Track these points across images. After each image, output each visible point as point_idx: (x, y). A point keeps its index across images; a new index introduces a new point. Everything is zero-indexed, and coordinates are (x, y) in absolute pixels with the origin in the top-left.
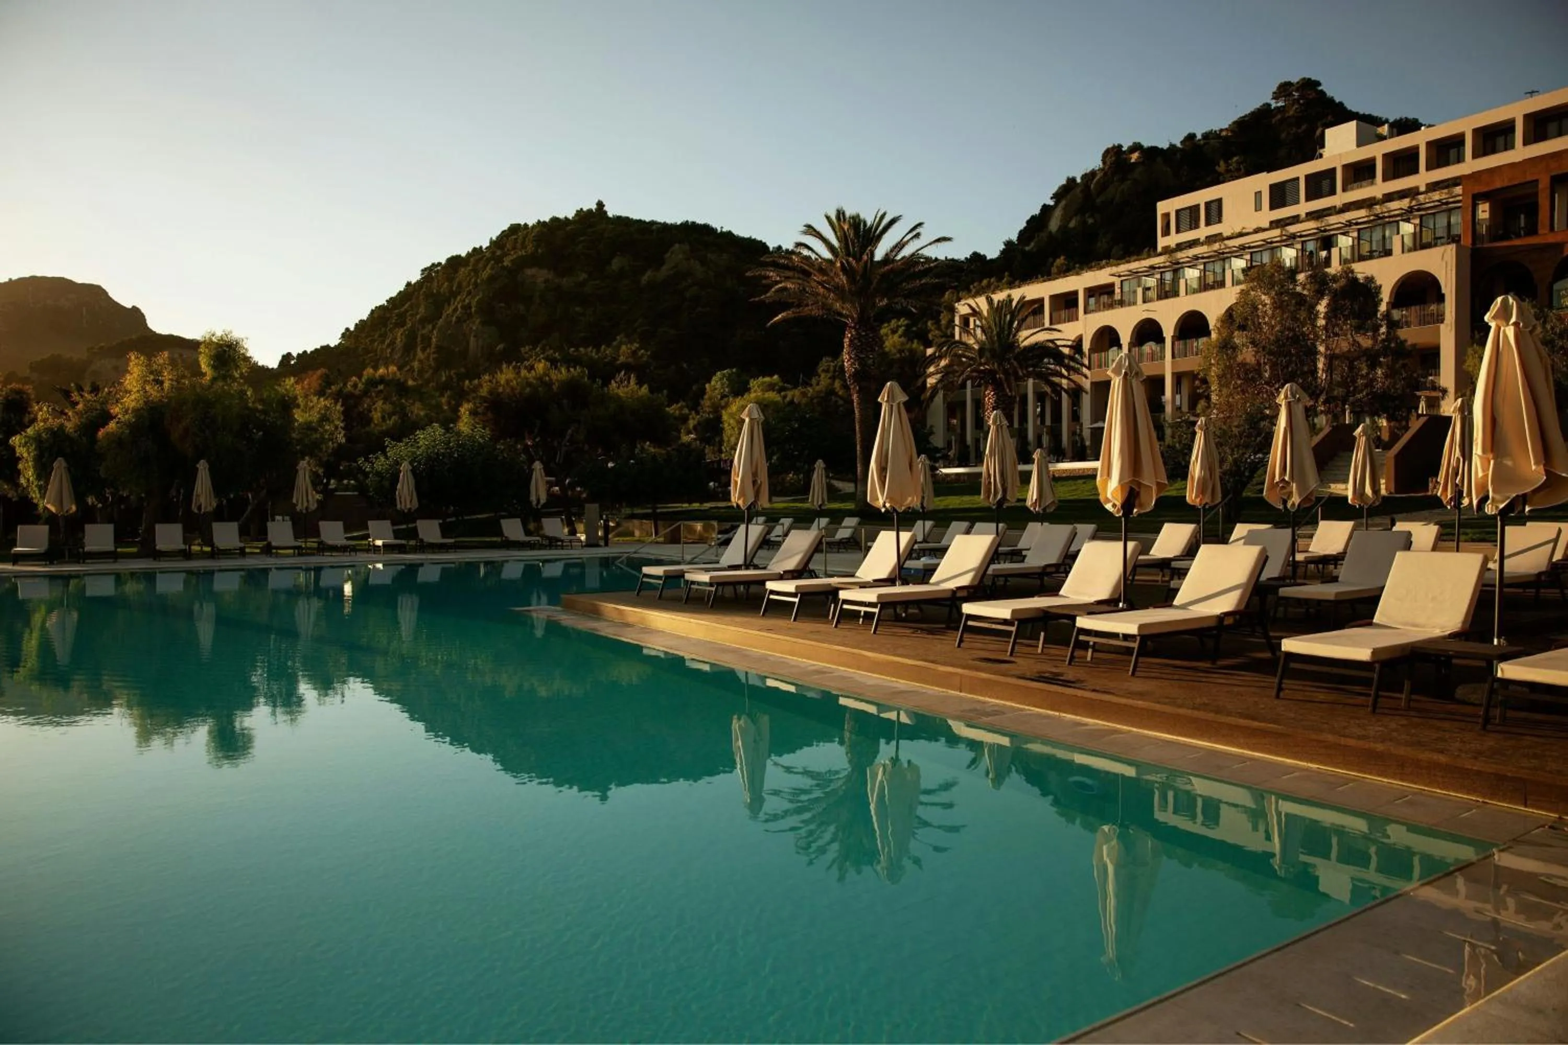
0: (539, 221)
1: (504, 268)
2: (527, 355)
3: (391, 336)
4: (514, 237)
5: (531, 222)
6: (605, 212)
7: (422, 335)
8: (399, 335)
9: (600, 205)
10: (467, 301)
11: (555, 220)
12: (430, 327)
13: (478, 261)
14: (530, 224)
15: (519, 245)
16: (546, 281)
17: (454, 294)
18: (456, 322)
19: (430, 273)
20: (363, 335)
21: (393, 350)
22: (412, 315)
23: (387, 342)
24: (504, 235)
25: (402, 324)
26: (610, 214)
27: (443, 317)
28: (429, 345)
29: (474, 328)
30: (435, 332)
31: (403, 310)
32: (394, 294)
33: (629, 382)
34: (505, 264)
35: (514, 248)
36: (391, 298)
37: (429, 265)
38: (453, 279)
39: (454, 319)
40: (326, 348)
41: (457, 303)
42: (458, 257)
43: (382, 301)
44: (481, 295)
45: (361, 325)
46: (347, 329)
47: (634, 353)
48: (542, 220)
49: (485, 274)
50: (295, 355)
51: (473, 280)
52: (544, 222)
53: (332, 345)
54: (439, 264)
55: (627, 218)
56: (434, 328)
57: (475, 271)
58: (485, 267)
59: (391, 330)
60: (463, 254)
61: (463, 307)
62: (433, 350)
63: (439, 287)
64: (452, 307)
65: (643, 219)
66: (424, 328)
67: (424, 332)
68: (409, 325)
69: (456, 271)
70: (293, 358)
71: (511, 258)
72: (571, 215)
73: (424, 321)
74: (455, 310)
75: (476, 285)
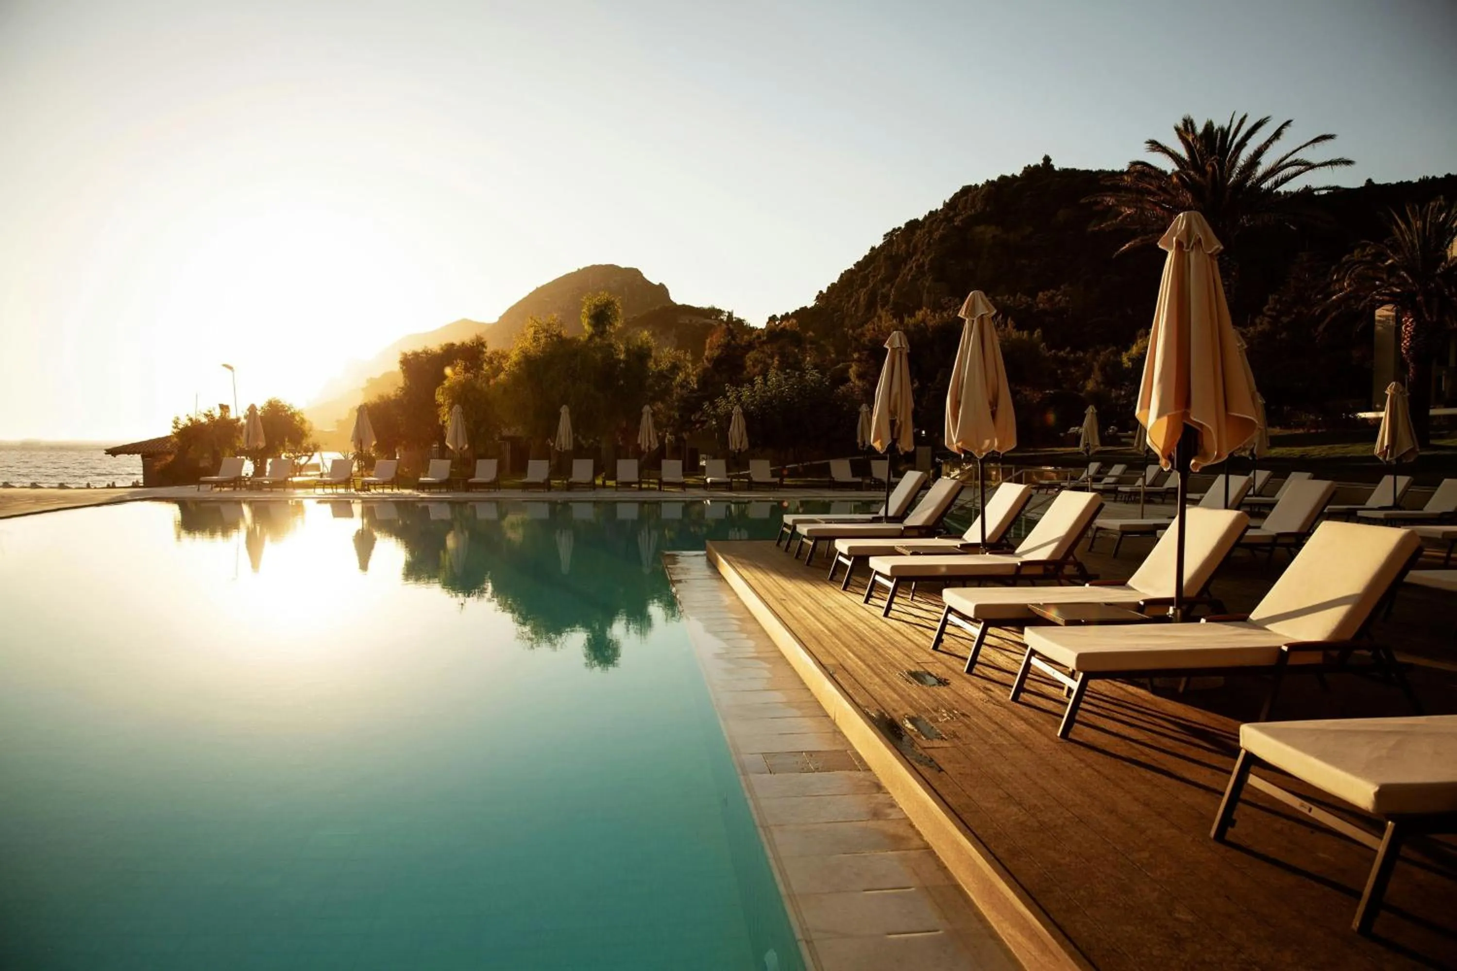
0: (988, 181)
1: (956, 227)
2: (946, 306)
3: (855, 295)
4: (965, 198)
5: (981, 182)
6: (1052, 166)
7: (882, 293)
8: (862, 296)
9: (1047, 159)
10: (921, 260)
11: (1003, 178)
12: (889, 286)
13: (932, 223)
14: (980, 184)
15: (969, 205)
16: (994, 237)
17: (910, 255)
18: (911, 280)
19: (891, 237)
20: (833, 297)
21: (857, 308)
22: (874, 276)
23: (852, 301)
24: (956, 197)
25: (865, 285)
26: (1057, 168)
27: (901, 276)
28: (887, 302)
29: (927, 284)
30: (893, 290)
31: (866, 272)
32: (860, 259)
33: (1006, 325)
34: (956, 224)
35: (965, 208)
36: (858, 262)
37: (890, 230)
38: (911, 241)
39: (909, 277)
40: (804, 310)
41: (912, 264)
42: (916, 221)
43: (850, 265)
44: (933, 254)
45: (833, 288)
46: (821, 292)
47: (1051, 299)
48: (990, 180)
49: (936, 235)
50: (779, 316)
51: (927, 240)
52: (993, 182)
53: (809, 306)
54: (900, 228)
55: (1074, 170)
56: (892, 287)
57: (930, 233)
58: (937, 229)
59: (856, 291)
60: (921, 218)
61: (917, 267)
62: (891, 307)
63: (898, 249)
64: (908, 267)
65: (1090, 169)
66: (883, 287)
67: (884, 290)
68: (871, 285)
69: (913, 233)
70: (778, 319)
71: (961, 218)
72: (1018, 172)
73: (883, 281)
74: (911, 268)
75: (929, 244)
